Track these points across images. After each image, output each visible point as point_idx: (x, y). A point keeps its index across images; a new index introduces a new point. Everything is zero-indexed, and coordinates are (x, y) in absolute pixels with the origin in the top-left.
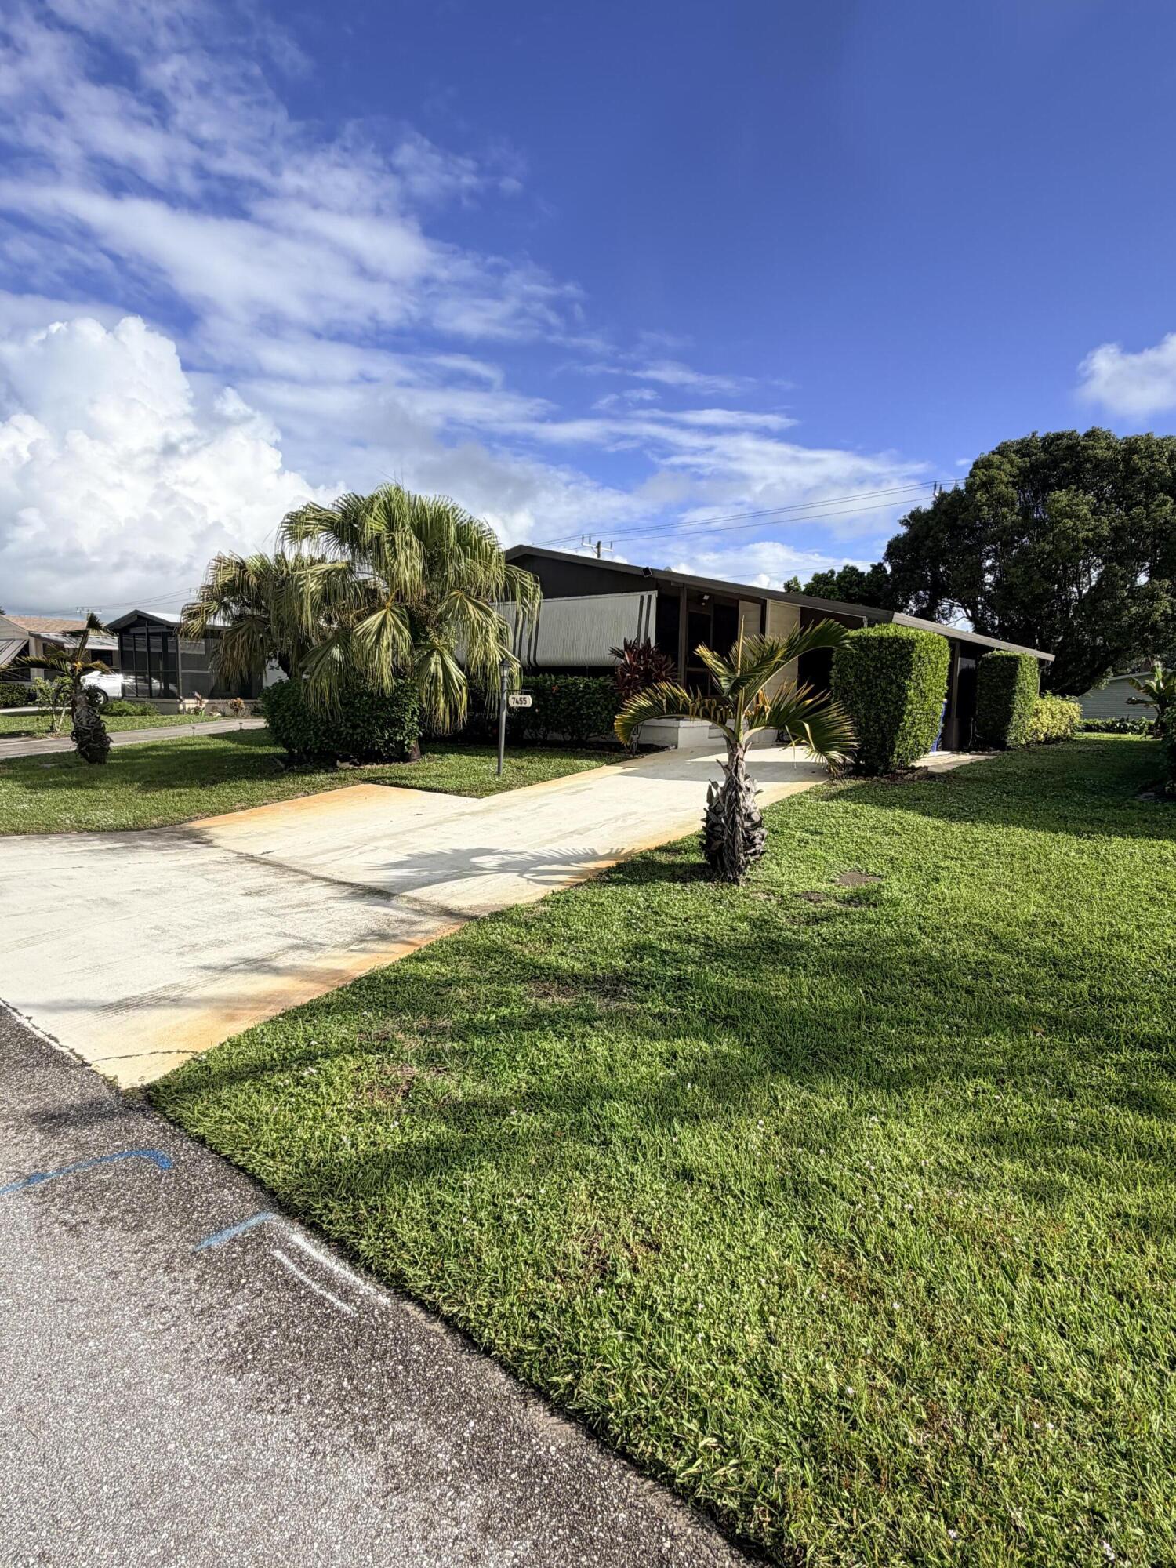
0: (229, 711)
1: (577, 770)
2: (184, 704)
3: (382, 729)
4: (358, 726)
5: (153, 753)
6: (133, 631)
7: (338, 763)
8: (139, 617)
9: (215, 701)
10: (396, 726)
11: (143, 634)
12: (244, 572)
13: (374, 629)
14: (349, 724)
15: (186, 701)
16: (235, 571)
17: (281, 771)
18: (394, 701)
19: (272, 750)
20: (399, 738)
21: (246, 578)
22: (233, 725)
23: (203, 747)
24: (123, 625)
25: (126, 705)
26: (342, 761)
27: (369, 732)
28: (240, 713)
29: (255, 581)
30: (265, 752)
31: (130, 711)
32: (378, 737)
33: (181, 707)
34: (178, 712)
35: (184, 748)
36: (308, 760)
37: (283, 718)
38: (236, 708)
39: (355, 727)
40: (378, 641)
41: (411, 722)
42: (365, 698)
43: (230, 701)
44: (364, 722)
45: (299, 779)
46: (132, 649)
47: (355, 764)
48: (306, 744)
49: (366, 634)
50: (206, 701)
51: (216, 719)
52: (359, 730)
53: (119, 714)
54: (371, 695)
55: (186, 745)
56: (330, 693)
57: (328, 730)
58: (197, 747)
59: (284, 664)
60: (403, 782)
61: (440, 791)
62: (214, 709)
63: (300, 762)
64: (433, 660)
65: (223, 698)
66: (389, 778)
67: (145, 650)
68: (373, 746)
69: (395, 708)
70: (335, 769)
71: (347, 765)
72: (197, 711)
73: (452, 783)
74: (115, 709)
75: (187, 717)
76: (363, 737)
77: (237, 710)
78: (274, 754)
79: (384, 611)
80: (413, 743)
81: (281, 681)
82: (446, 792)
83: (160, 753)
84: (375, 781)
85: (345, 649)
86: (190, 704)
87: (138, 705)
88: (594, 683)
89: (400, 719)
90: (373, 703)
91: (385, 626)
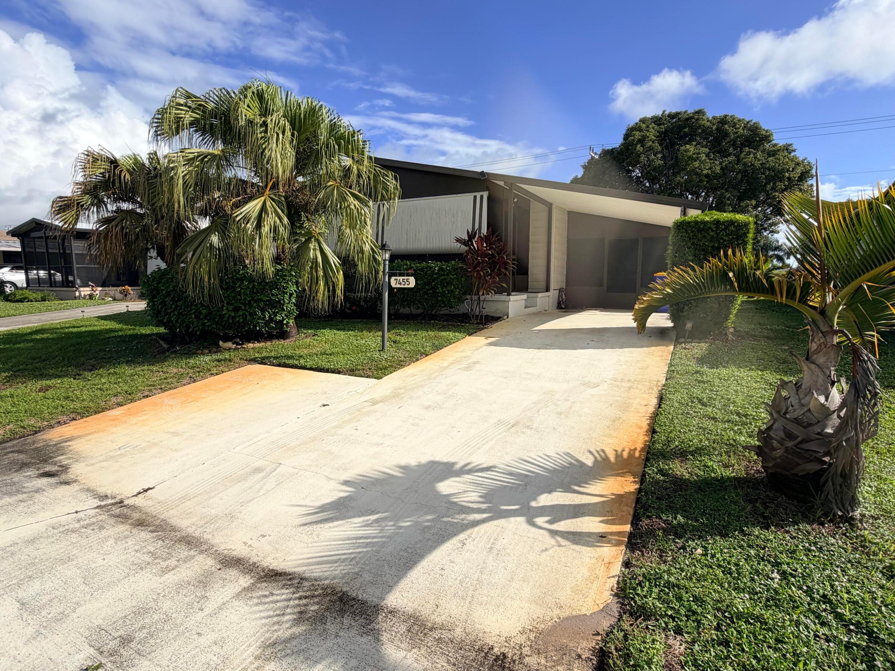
0: (118, 296)
1: (449, 342)
2: (80, 292)
3: (263, 310)
4: (240, 308)
5: (38, 337)
6: (33, 235)
7: (221, 343)
8: (36, 223)
9: (107, 289)
10: (275, 307)
11: (42, 238)
12: (115, 167)
13: (255, 214)
14: (231, 307)
15: (81, 289)
16: (106, 166)
17: (164, 351)
18: (274, 285)
19: (156, 330)
20: (278, 318)
21: (117, 172)
22: (121, 307)
23: (90, 329)
24: (24, 229)
25: (27, 293)
26: (225, 341)
27: (251, 314)
28: (129, 297)
29: (128, 176)
30: (148, 332)
31: (31, 298)
32: (259, 318)
33: (77, 294)
34: (75, 298)
35: (71, 330)
36: (191, 342)
37: (164, 303)
38: (125, 294)
39: (237, 309)
40: (259, 226)
41: (290, 304)
42: (246, 283)
43: (120, 288)
44: (244, 304)
45: (183, 362)
46: (33, 250)
47: (238, 344)
48: (188, 327)
49: (246, 219)
50: (100, 289)
51: (107, 303)
52: (241, 313)
53: (21, 301)
54: (251, 279)
55: (74, 327)
56: (209, 279)
57: (210, 313)
58: (83, 329)
59: (161, 254)
60: (290, 362)
61: (333, 371)
62: (106, 295)
63: (183, 343)
64: (311, 246)
65: (113, 286)
66: (275, 358)
67: (45, 251)
68: (255, 326)
69: (274, 291)
70: (219, 350)
71: (229, 344)
72: (91, 297)
73: (341, 362)
74: (18, 297)
75: (81, 302)
76: (245, 319)
77: (126, 295)
78: (157, 334)
79: (263, 198)
80: (291, 322)
81: (159, 269)
82: (339, 373)
83: (45, 336)
84: (262, 361)
85: (223, 237)
86: (85, 291)
87: (39, 293)
88: (447, 266)
89: (279, 301)
90: (253, 287)
91: (267, 213)
